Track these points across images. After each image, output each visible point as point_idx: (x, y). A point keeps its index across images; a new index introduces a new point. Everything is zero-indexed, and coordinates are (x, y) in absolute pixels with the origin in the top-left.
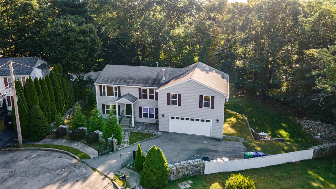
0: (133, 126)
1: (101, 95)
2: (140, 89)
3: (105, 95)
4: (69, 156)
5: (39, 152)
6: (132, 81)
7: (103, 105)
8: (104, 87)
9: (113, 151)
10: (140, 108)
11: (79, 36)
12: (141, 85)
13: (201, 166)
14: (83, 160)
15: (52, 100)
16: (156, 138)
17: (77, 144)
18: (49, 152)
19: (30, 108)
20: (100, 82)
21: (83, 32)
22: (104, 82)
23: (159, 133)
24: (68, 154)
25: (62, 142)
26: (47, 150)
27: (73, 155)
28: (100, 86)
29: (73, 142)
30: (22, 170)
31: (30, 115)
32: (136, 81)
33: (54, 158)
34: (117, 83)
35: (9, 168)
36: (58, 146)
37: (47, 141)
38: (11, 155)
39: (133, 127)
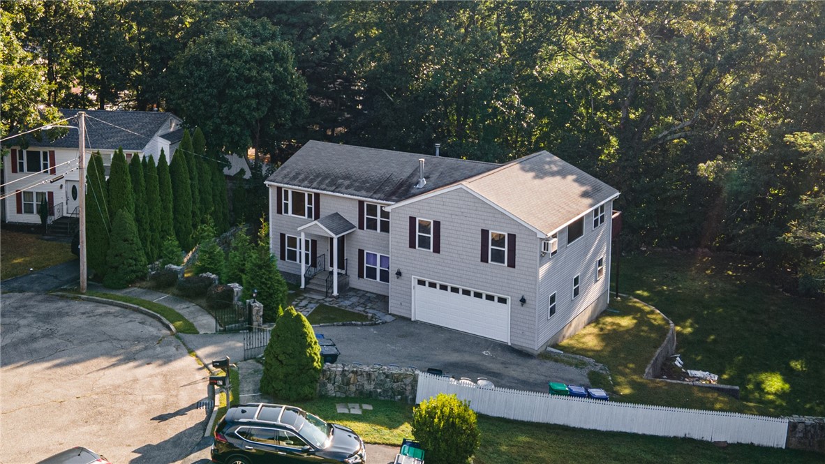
0: (335, 293)
1: (279, 212)
2: (361, 203)
3: (286, 212)
4: (159, 324)
5: (113, 309)
6: (348, 182)
7: (283, 236)
8: (286, 192)
9: (250, 329)
10: (361, 252)
11: (249, 70)
12: (364, 193)
13: (408, 381)
14: (180, 334)
15: (165, 208)
16: (372, 325)
17: (186, 306)
18: (128, 311)
20: (279, 178)
21: (260, 60)
22: (286, 180)
23: (388, 318)
24: (160, 320)
25: (160, 299)
26: (126, 307)
27: (167, 322)
28: (279, 189)
29: (181, 302)
30: (67, 330)
31: (110, 231)
32: (357, 184)
33: (131, 321)
34: (315, 184)
35: (48, 323)
36: (150, 302)
37: (134, 291)
38: (61, 304)
39: (333, 297)
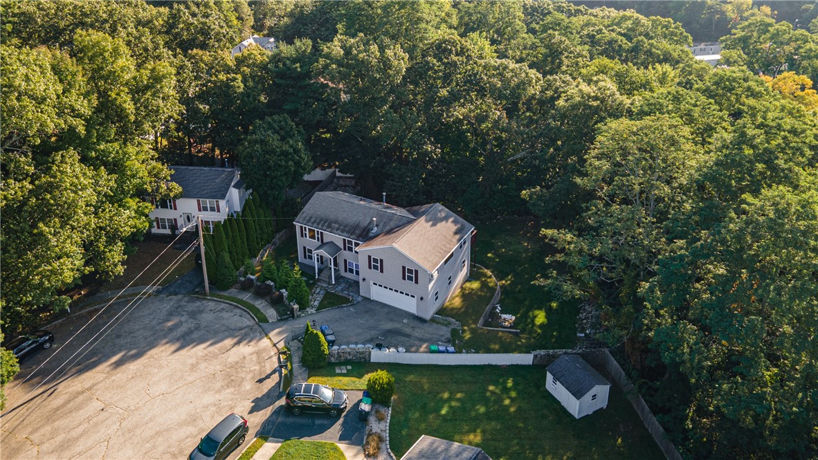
0: (333, 282)
1: (302, 236)
2: (344, 240)
3: (306, 236)
4: (249, 316)
5: (223, 305)
6: (337, 226)
7: (305, 248)
8: (305, 228)
9: (293, 317)
10: (345, 261)
11: (280, 160)
12: (345, 234)
13: (367, 353)
14: (261, 324)
15: (243, 242)
16: (351, 305)
17: (260, 302)
18: (232, 307)
19: (217, 254)
20: (301, 221)
21: (285, 154)
22: (305, 222)
23: (359, 299)
24: (249, 314)
25: (246, 297)
26: (231, 304)
27: (253, 316)
28: (301, 227)
29: (258, 300)
30: (206, 324)
31: (217, 262)
32: (342, 228)
33: (235, 315)
34: (320, 226)
35: (195, 319)
36: (242, 300)
37: (233, 291)
38: (198, 303)
39: (332, 285)
